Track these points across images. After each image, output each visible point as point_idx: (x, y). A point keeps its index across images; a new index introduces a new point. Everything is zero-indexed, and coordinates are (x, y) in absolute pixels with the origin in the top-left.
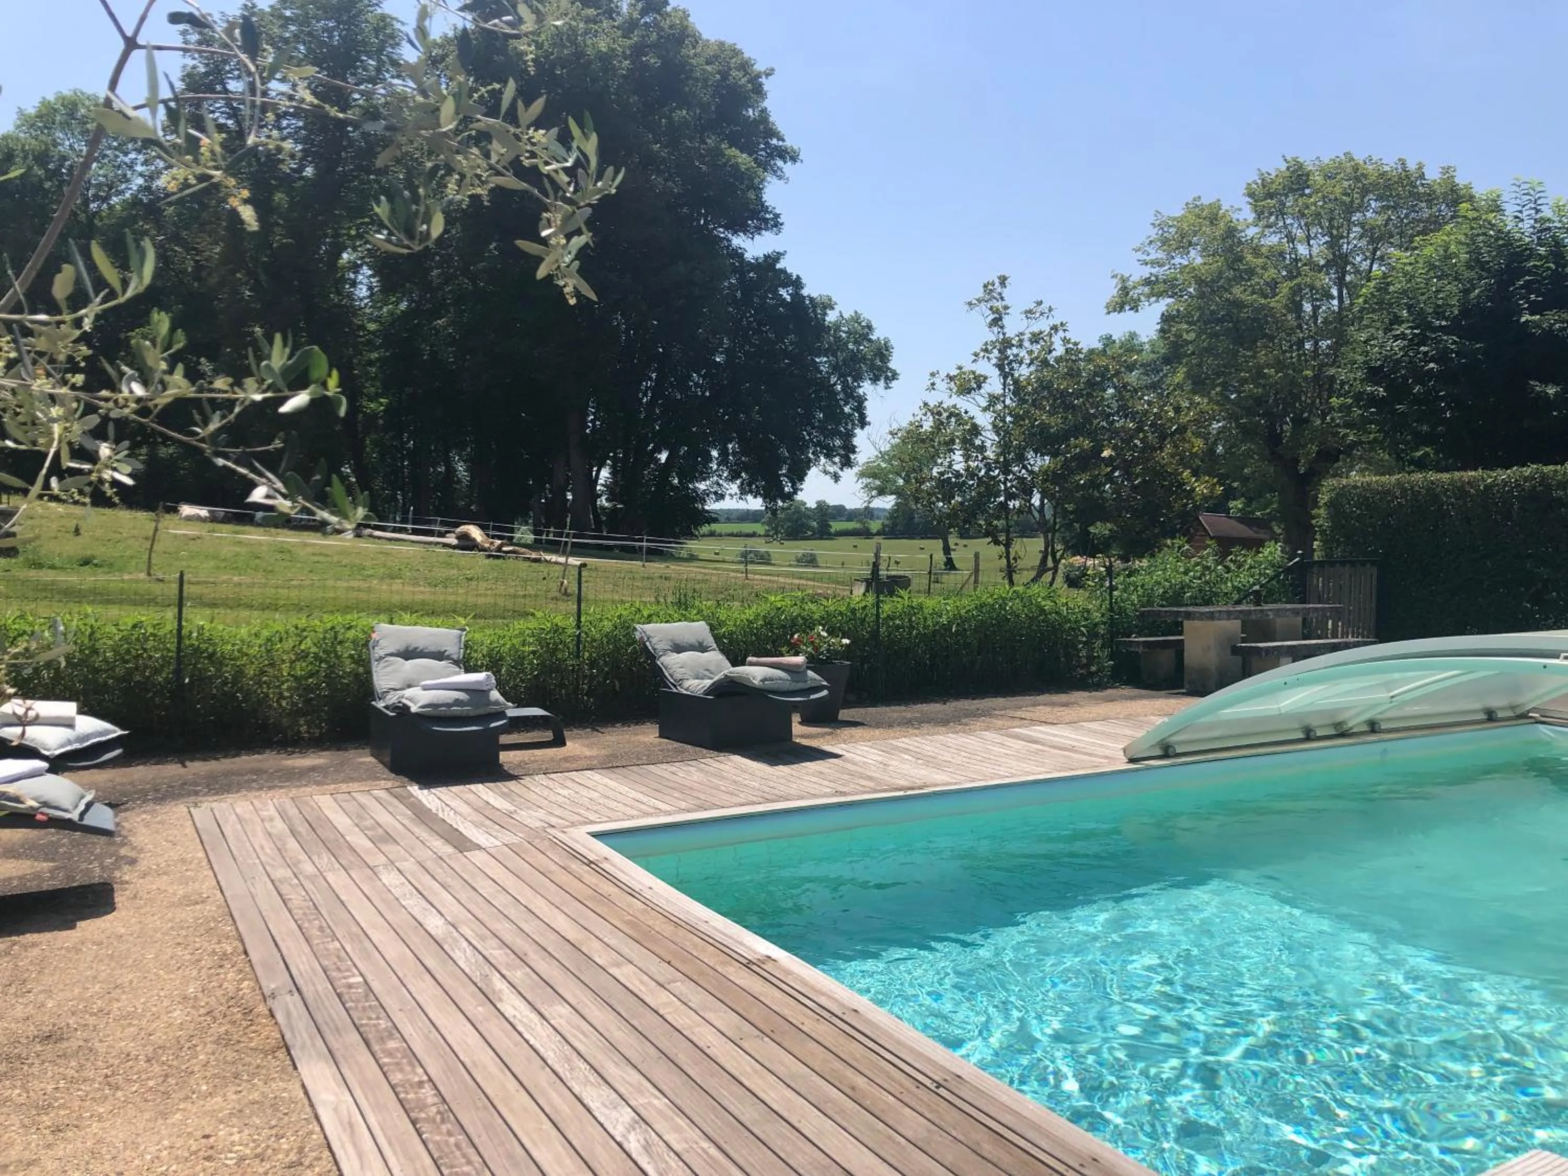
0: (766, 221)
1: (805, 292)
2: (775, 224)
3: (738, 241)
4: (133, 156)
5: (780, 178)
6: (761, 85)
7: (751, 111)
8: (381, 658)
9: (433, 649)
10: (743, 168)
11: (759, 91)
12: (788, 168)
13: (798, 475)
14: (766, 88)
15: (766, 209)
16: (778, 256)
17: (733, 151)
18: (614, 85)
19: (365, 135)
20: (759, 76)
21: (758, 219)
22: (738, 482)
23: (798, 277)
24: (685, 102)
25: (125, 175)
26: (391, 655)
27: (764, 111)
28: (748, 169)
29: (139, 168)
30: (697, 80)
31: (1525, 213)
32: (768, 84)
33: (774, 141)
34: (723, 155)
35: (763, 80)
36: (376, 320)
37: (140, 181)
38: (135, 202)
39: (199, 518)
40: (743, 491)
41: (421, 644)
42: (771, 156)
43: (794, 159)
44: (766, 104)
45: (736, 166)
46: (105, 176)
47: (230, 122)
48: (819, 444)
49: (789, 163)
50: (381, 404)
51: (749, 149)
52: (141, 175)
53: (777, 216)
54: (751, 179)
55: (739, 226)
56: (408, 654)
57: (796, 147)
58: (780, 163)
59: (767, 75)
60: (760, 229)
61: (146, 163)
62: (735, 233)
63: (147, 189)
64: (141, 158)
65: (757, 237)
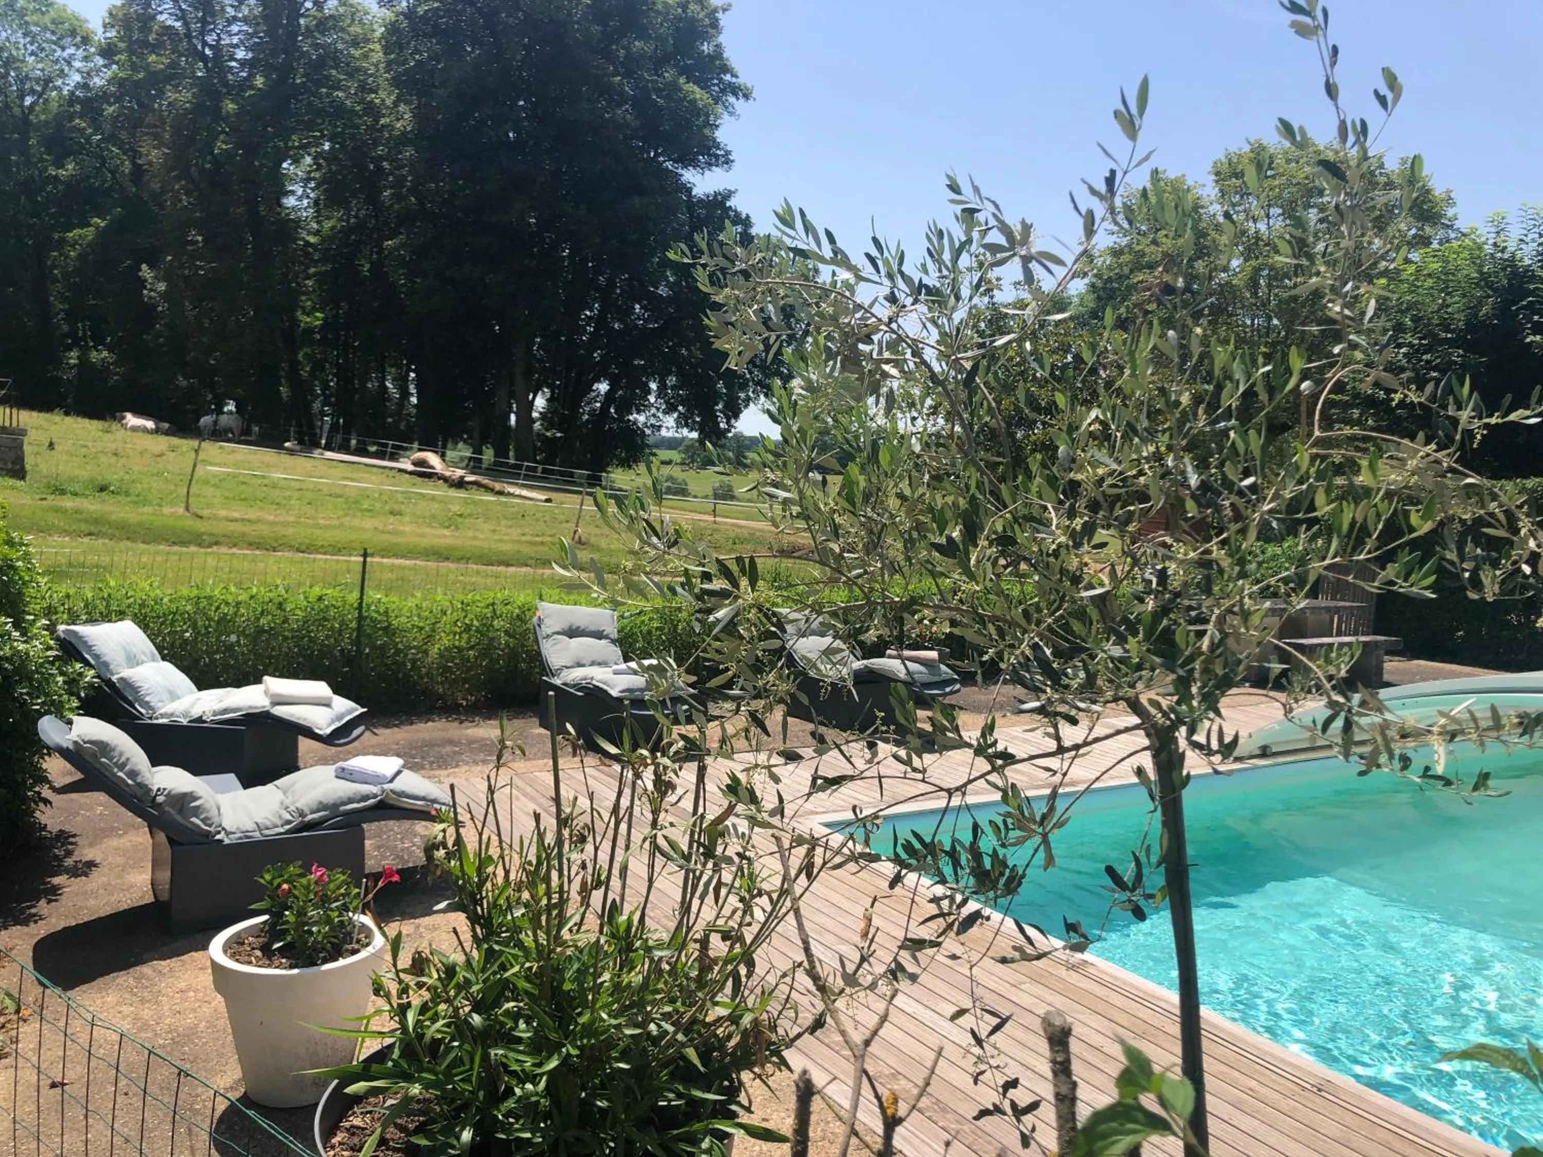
0: (717, 157)
1: (753, 231)
2: (726, 161)
3: (689, 175)
4: (71, 50)
5: (731, 114)
6: (717, 20)
7: (705, 48)
8: (548, 636)
9: (593, 628)
10: (700, 104)
11: (715, 25)
12: (739, 104)
13: (734, 412)
14: (722, 23)
15: (718, 146)
16: (728, 195)
17: (691, 87)
18: (578, 14)
19: (316, 46)
20: (715, 11)
21: (709, 155)
22: (675, 415)
23: (748, 217)
24: (643, 34)
25: (62, 71)
26: (558, 633)
27: (718, 46)
28: (705, 106)
29: (77, 64)
30: (658, 13)
31: (1531, 236)
32: (724, 19)
33: (728, 77)
34: (681, 90)
35: (720, 15)
36: (317, 233)
37: (77, 78)
38: (72, 99)
39: (145, 430)
40: (679, 425)
41: (582, 623)
42: (723, 91)
43: (747, 97)
44: (721, 39)
45: (693, 102)
46: (42, 70)
47: (178, 24)
48: (759, 383)
49: (742, 100)
50: (317, 319)
51: (704, 84)
52: (78, 70)
53: (728, 153)
54: (707, 115)
55: (688, 160)
56: (573, 633)
57: (749, 85)
58: (732, 99)
59: (724, 10)
60: (711, 165)
61: (86, 59)
62: (685, 167)
63: (85, 86)
64: (80, 53)
65: (707, 172)
